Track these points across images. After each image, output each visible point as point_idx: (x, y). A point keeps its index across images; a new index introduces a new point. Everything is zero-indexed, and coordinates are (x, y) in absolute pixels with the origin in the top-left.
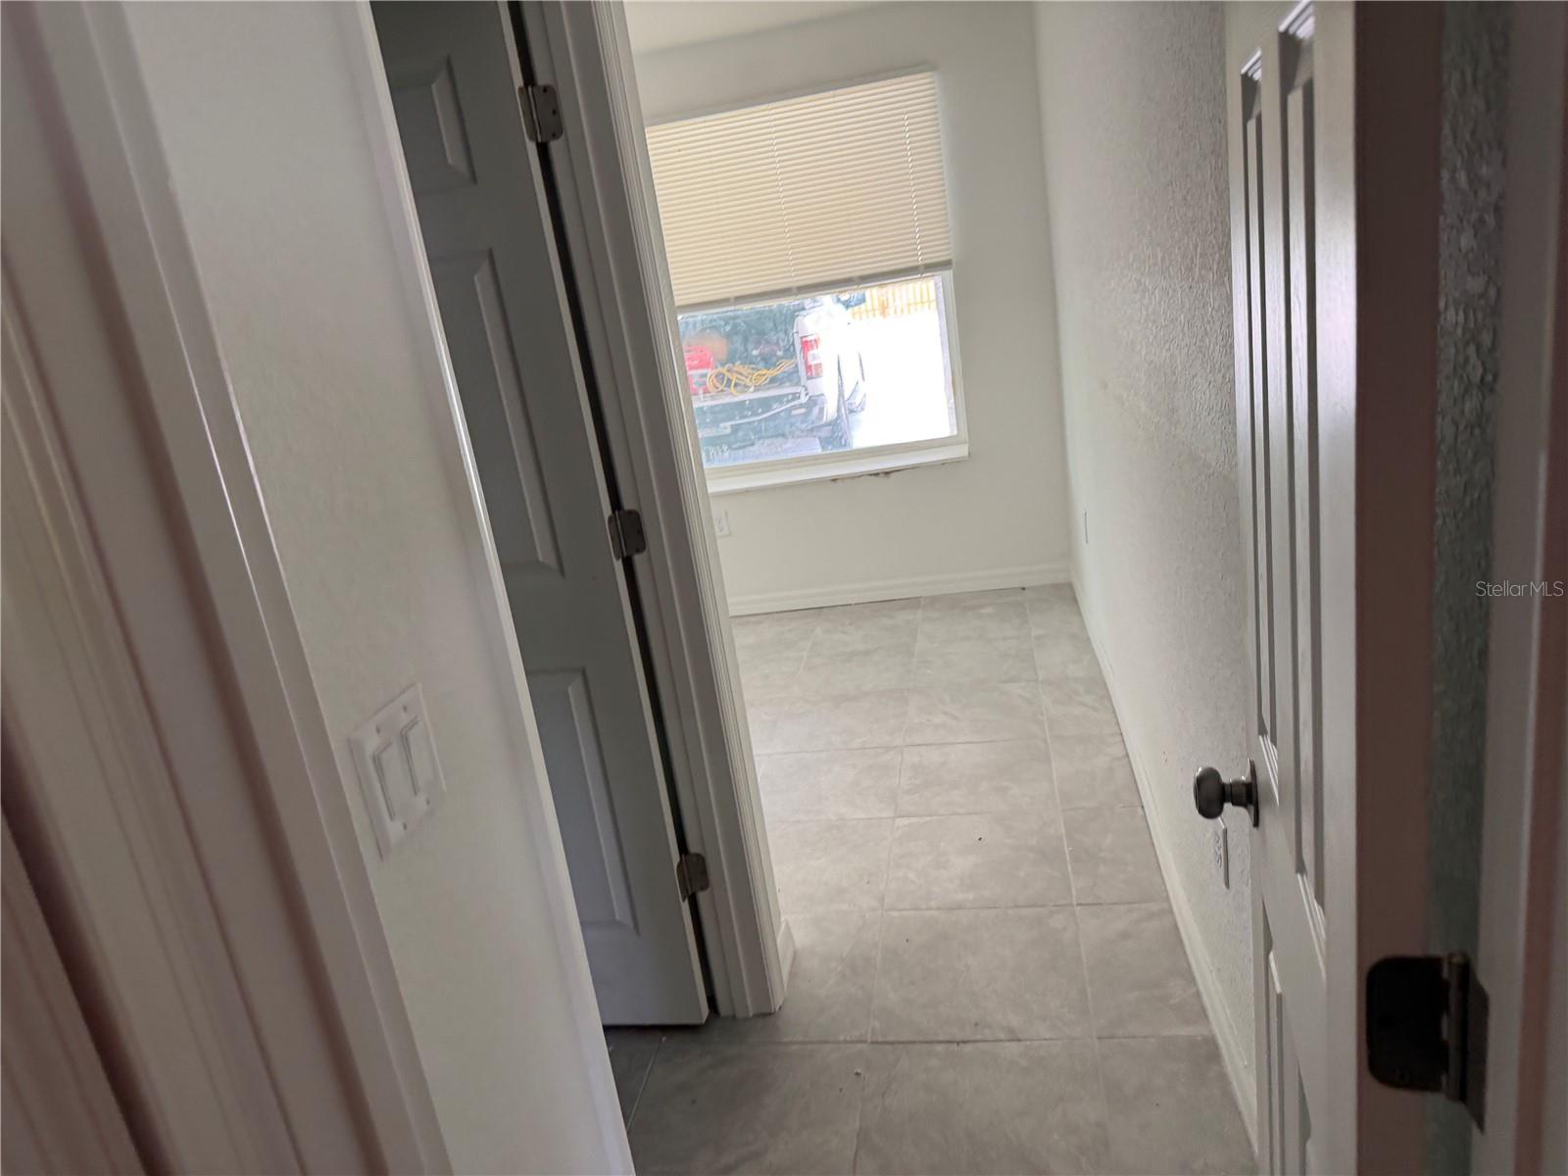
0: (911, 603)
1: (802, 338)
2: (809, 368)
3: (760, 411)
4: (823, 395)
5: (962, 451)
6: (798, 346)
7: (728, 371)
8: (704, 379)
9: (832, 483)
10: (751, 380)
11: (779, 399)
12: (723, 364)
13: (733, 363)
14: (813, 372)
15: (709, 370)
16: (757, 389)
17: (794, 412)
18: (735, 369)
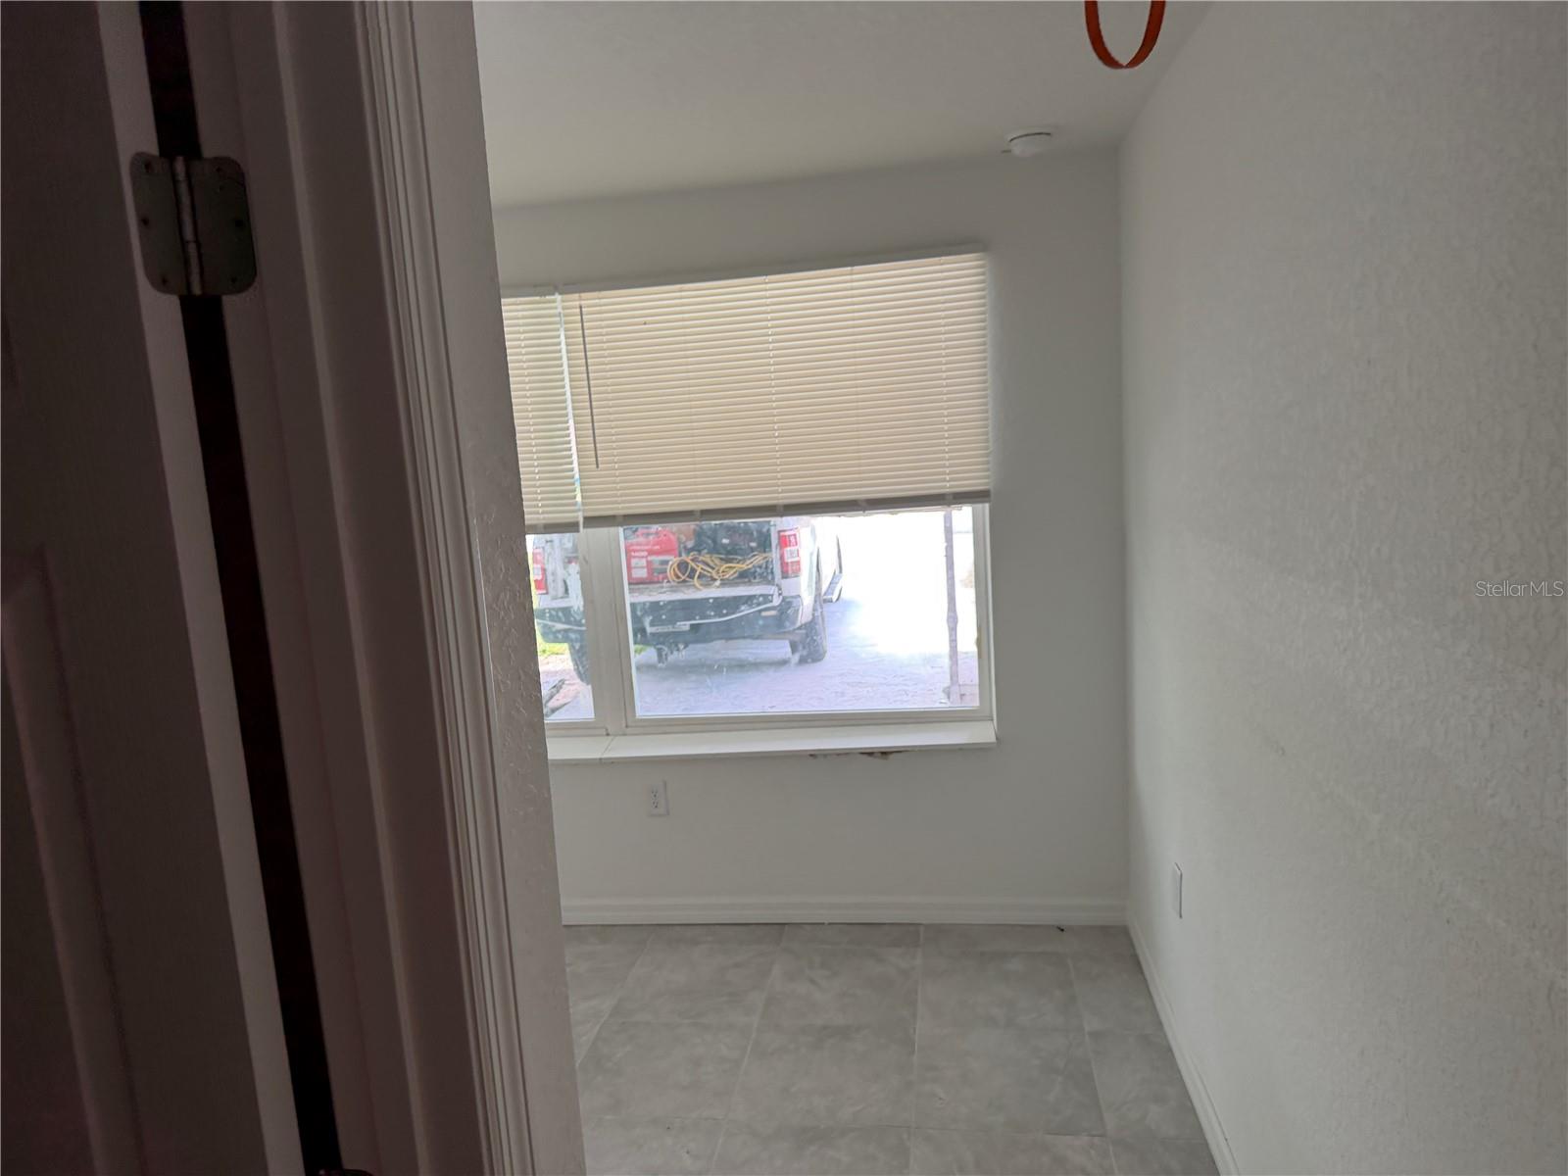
0: (907, 935)
1: (779, 532)
2: (784, 565)
3: (725, 612)
4: (799, 596)
5: (984, 733)
6: (774, 541)
7: (693, 560)
8: (664, 567)
9: (811, 758)
10: (718, 572)
11: (748, 600)
12: (689, 551)
13: (699, 551)
14: (789, 571)
15: (672, 557)
16: (725, 583)
17: (764, 614)
18: (701, 558)
